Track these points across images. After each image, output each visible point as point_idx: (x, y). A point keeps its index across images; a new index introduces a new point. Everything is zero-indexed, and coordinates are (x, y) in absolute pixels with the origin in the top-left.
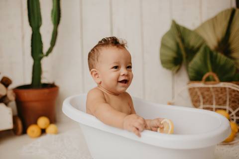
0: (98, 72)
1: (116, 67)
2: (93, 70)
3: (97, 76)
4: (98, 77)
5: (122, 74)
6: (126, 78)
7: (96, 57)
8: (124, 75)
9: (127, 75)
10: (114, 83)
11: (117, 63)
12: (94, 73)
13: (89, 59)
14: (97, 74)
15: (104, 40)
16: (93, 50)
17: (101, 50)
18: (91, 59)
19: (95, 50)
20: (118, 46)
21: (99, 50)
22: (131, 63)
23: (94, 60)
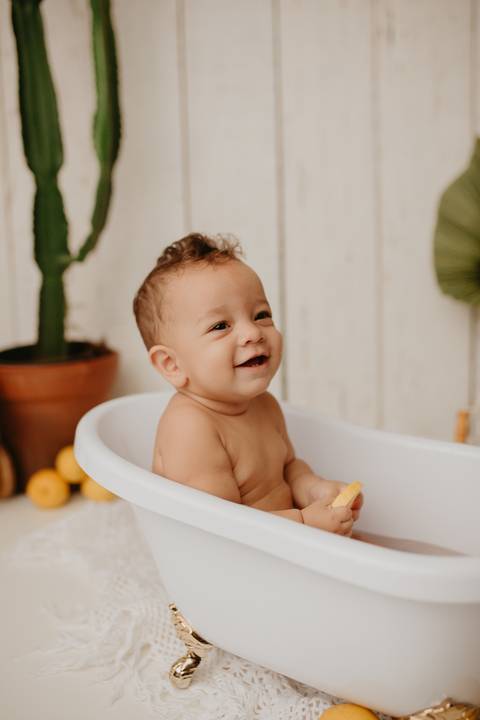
0: (170, 352)
1: (222, 325)
2: (154, 349)
3: (171, 367)
4: (176, 368)
5: (242, 341)
6: (260, 351)
7: (154, 308)
8: (248, 342)
9: (261, 341)
10: (226, 373)
11: (218, 311)
12: (161, 359)
13: (138, 321)
14: (169, 359)
15: (170, 251)
16: (143, 290)
17: (164, 284)
18: (142, 319)
19: (149, 288)
20: (211, 261)
21: (160, 286)
22: (265, 302)
23: (150, 319)
